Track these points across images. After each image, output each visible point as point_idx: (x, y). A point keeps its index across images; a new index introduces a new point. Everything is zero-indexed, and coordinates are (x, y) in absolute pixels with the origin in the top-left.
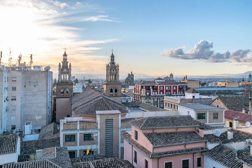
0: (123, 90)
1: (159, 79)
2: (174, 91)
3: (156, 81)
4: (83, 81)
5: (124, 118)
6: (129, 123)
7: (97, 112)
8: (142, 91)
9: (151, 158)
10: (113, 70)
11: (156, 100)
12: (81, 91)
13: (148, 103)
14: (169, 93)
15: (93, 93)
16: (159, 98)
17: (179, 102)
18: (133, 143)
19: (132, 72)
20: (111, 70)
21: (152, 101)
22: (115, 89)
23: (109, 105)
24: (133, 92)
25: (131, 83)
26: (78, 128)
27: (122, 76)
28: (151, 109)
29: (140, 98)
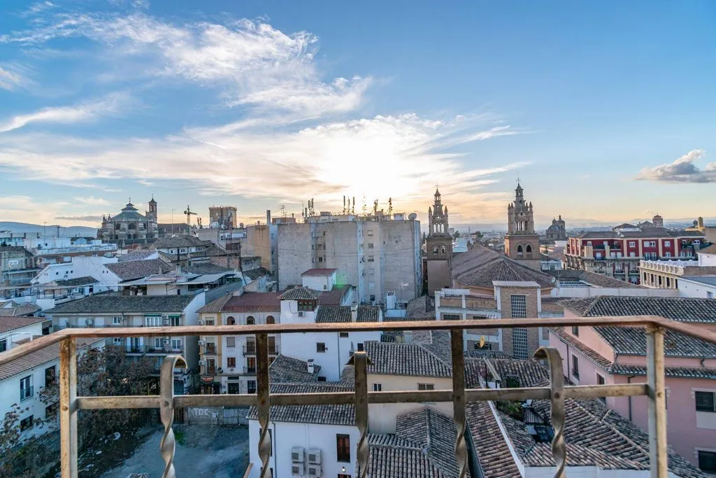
0: (542, 249)
1: (626, 226)
2: (665, 249)
3: (617, 230)
4: (467, 236)
5: (546, 296)
6: (559, 303)
7: (495, 283)
8: (585, 251)
9: (610, 373)
10: (522, 214)
11: (618, 268)
12: (465, 249)
13: (600, 272)
14: (654, 254)
15: (486, 252)
16: (626, 263)
17: (681, 272)
18: (569, 341)
19: (560, 216)
20: (516, 214)
21: (610, 270)
22: (526, 246)
23: (516, 273)
24: (565, 252)
25: (559, 237)
26: (464, 306)
27: (541, 224)
28: (608, 284)
29: (580, 263)
